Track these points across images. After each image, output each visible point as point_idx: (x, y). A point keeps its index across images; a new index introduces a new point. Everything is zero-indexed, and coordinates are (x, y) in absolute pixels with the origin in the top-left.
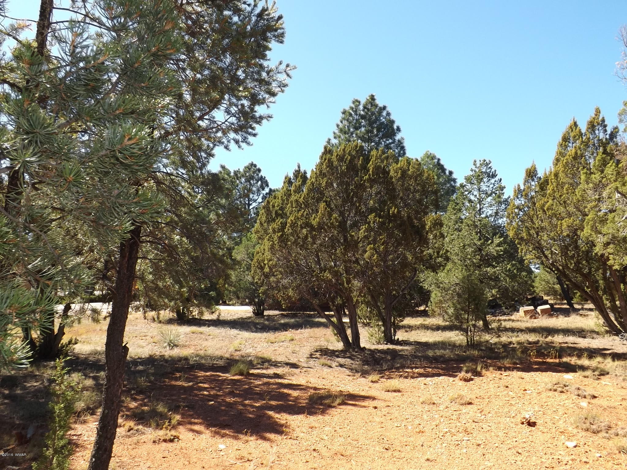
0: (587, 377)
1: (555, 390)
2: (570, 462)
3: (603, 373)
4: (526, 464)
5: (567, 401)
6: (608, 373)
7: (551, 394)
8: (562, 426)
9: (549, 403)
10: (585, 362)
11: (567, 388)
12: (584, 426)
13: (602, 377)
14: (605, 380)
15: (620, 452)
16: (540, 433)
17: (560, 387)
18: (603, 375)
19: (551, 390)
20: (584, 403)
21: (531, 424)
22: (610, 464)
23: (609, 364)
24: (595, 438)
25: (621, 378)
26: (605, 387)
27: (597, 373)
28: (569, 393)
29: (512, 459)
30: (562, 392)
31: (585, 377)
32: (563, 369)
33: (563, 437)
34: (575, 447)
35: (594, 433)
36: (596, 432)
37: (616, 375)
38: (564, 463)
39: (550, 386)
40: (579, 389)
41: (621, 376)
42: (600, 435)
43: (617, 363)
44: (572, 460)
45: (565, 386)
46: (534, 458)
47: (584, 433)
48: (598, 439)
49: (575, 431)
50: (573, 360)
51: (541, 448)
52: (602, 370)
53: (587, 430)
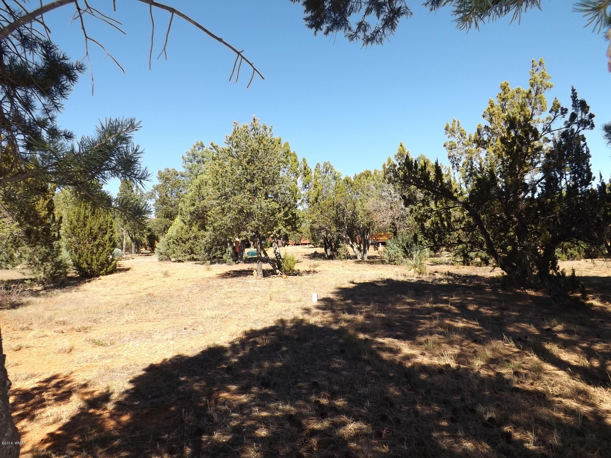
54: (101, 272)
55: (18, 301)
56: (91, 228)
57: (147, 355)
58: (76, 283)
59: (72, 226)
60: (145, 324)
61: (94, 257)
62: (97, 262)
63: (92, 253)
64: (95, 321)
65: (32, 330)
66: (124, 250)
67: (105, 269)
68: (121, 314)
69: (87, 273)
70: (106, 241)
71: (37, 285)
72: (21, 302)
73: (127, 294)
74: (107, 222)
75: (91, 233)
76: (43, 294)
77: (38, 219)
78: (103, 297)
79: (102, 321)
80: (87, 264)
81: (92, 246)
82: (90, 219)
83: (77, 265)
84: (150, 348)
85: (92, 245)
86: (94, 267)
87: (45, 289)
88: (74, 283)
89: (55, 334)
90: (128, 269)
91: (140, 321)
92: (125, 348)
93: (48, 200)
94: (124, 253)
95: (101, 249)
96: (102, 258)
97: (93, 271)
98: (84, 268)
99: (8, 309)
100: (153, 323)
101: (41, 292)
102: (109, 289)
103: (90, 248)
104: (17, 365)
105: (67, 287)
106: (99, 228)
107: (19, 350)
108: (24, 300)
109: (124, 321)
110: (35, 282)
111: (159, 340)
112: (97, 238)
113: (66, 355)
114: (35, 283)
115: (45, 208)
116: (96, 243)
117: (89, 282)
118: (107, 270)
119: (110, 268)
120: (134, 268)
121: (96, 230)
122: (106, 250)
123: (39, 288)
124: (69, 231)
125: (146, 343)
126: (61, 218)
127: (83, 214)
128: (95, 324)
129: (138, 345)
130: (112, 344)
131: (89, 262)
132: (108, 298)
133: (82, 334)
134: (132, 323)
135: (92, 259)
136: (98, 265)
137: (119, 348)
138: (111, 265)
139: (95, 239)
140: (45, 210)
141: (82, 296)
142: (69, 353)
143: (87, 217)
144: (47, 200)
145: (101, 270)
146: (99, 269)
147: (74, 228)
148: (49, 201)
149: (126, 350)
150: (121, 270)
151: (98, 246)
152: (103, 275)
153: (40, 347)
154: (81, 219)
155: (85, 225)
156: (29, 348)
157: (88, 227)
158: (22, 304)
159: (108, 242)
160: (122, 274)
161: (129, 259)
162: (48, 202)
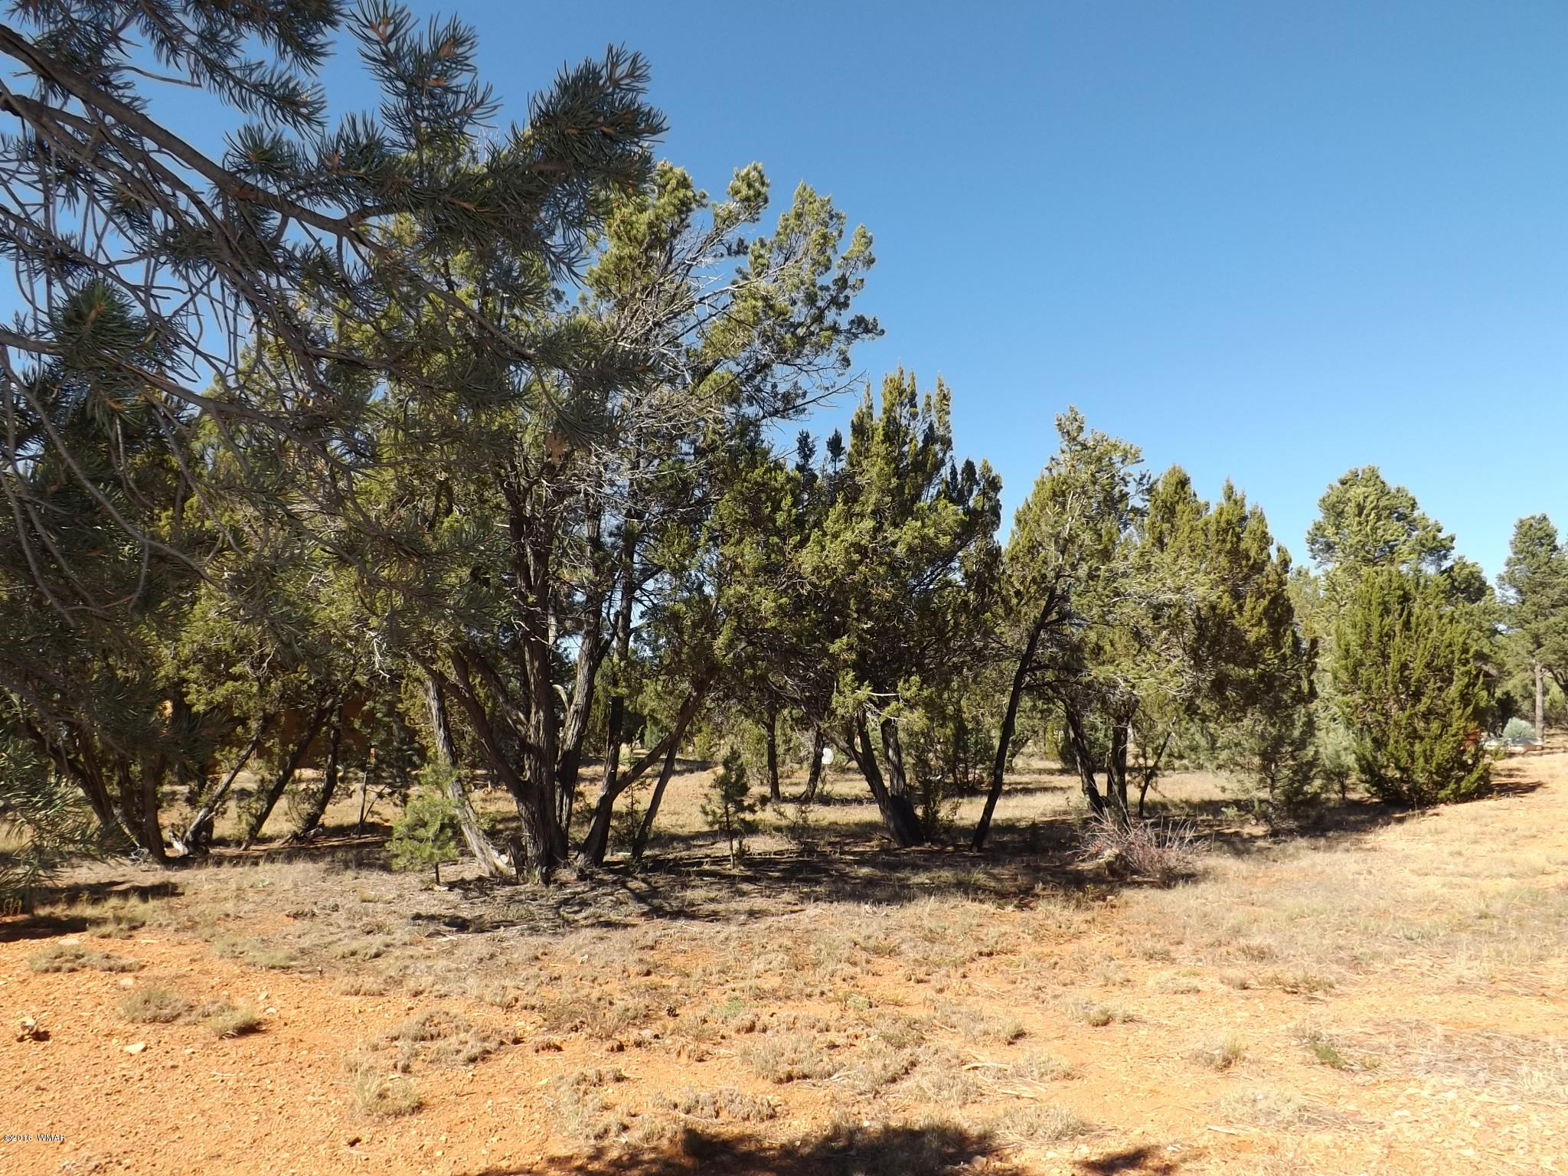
0: (109, 936)
1: (58, 970)
2: (147, 1075)
3: (135, 925)
4: (64, 1101)
5: (91, 984)
6: (143, 924)
7: (50, 978)
8: (102, 1026)
9: (56, 994)
10: (88, 911)
11: (82, 960)
12: (148, 1015)
13: (134, 933)
14: (143, 937)
15: (221, 1038)
16: (66, 1048)
17: (67, 961)
18: (135, 928)
19: (47, 971)
20: (127, 980)
21: (40, 1036)
22: (212, 1057)
23: (135, 907)
24: (171, 1029)
25: (171, 928)
26: (148, 949)
27: (124, 926)
28: (88, 969)
29: (33, 1102)
30: (72, 970)
31: (103, 937)
32: (50, 930)
33: (114, 1041)
34: (144, 1050)
35: (168, 1021)
36: (169, 1020)
37: (160, 925)
38: (137, 1078)
39: (43, 963)
40: (108, 957)
41: (168, 925)
42: (180, 1021)
43: (153, 903)
44: (150, 1070)
45: (78, 957)
46: (76, 1088)
47: (148, 1028)
48: (178, 1029)
49: (131, 1028)
50: (60, 911)
51: (82, 1069)
52: (131, 920)
53: (154, 1020)
54: (1442, 794)
55: (1181, 868)
56: (1404, 666)
57: (1469, 1152)
58: (1363, 822)
59: (1350, 662)
60: (1522, 1003)
61: (1418, 747)
62: (1426, 761)
63: (1414, 736)
64: (1355, 962)
65: (1173, 961)
66: (1539, 725)
67: (1452, 786)
68: (1450, 946)
69: (1398, 793)
70: (1453, 702)
71: (1254, 822)
72: (1190, 869)
73: (1498, 876)
74: (1450, 645)
75: (1405, 681)
76: (1260, 850)
77: (1242, 648)
78: (1415, 879)
79: (1378, 965)
80: (1398, 767)
81: (1410, 717)
82: (1397, 639)
83: (1370, 769)
84: (1492, 1123)
85: (1407, 713)
86: (1421, 778)
87: (1275, 834)
88: (1356, 822)
89: (1224, 988)
90: (1532, 788)
91: (1507, 986)
92: (1402, 1099)
93: (1268, 598)
94: (1538, 732)
95: (1435, 726)
96: (1443, 751)
97: (1416, 789)
98: (1392, 780)
99: (1153, 885)
100: (1551, 1008)
101: (1260, 843)
102: (1446, 849)
103: (1404, 722)
104: (1068, 1076)
105: (1330, 834)
106: (1428, 665)
107: (1105, 1023)
108: (1200, 863)
109: (1452, 978)
110: (1249, 812)
111: (1539, 1095)
112: (1423, 694)
113: (1211, 1075)
114: (1250, 816)
115: (1260, 620)
116: (1421, 707)
117: (1400, 821)
118: (1458, 788)
119: (1470, 781)
120: (1553, 786)
121: (1417, 670)
122: (1453, 730)
123: (1260, 830)
124: (1344, 676)
125: (1485, 1097)
126: (1314, 643)
127: (1376, 628)
128: (1351, 976)
129: (1451, 1095)
130: (1370, 1068)
131: (1404, 760)
132: (1433, 883)
133: (1295, 1003)
134: (1473, 991)
135: (1411, 755)
136: (1431, 773)
137: (1382, 1092)
138: (1470, 772)
139: (1417, 696)
140: (1259, 623)
141: (1354, 867)
142: (1220, 1069)
143: (1390, 636)
144: (1263, 596)
145: (1443, 786)
146: (1435, 783)
147: (1355, 667)
148: (1271, 602)
149: (1403, 1106)
150: (1505, 790)
151: (1426, 716)
152: (1445, 801)
153: (1160, 1026)
154: (1374, 639)
155: (1386, 657)
156: (1130, 1025)
157: (1394, 664)
158: (1190, 877)
159: (1457, 704)
160: (1506, 801)
161: (1552, 751)
162: (1266, 602)
